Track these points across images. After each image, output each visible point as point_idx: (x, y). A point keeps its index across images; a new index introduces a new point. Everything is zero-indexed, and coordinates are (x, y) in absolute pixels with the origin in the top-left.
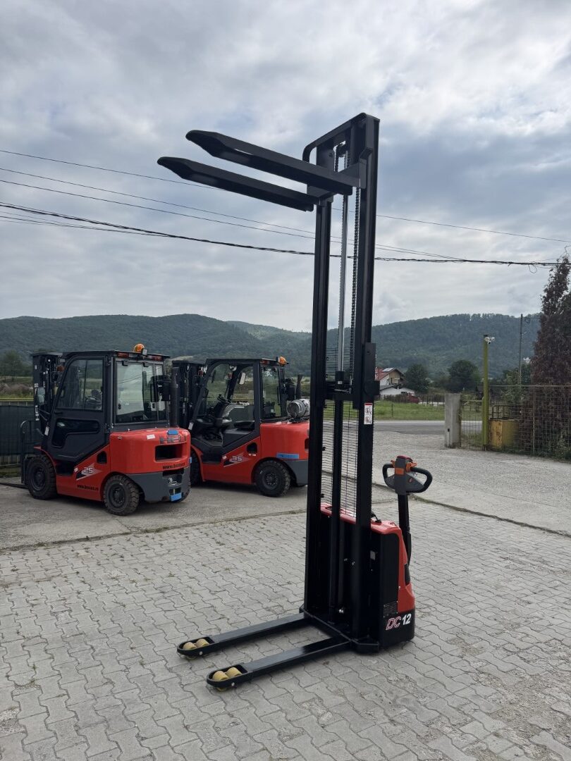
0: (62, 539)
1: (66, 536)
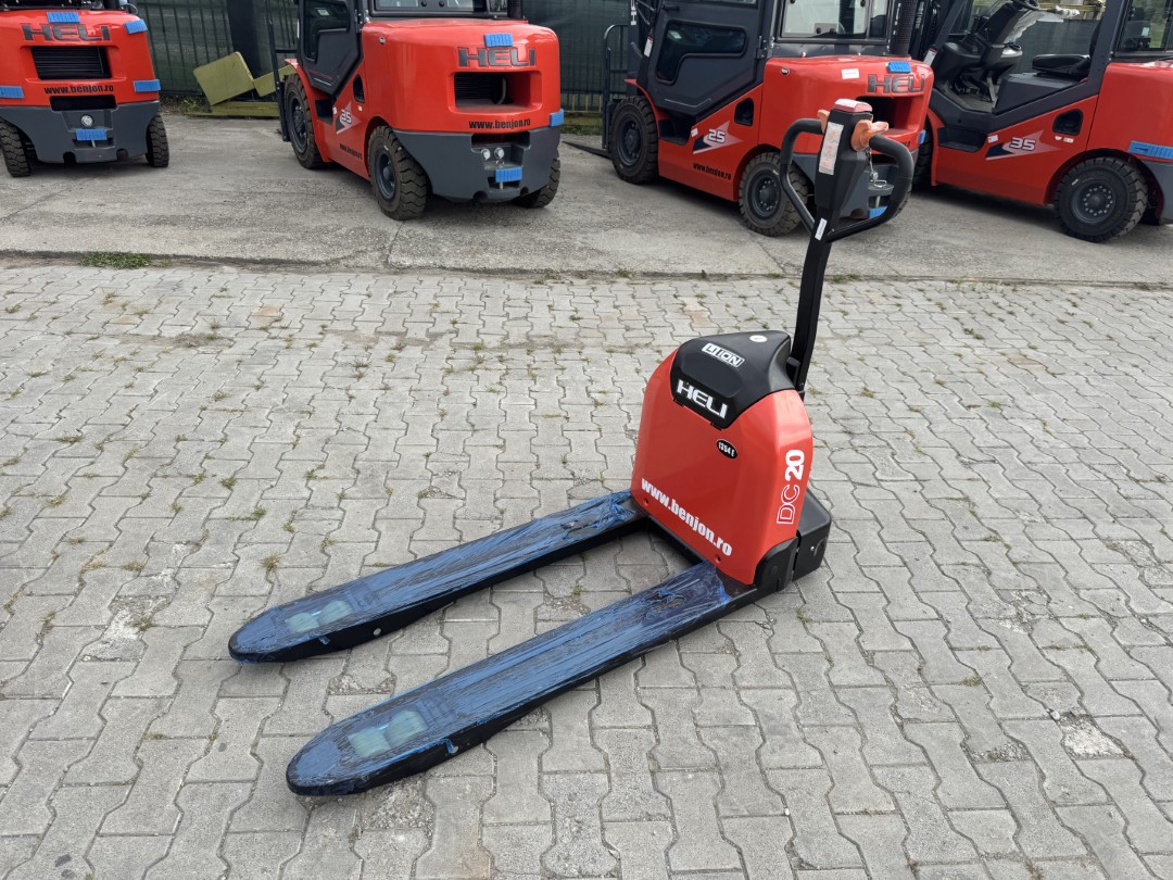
0: (659, 268)
1: (667, 263)
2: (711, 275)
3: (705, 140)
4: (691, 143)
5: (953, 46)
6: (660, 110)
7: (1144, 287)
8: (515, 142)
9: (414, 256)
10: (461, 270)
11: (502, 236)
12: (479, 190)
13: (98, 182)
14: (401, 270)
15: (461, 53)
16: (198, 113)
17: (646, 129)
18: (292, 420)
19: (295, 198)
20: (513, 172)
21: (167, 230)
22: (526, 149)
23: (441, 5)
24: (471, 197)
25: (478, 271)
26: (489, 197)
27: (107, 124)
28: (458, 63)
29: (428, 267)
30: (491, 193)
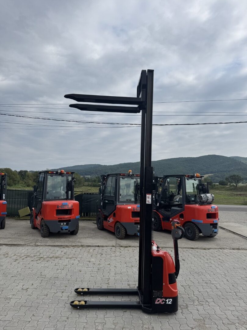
2: (100, 246)
3: (110, 221)
4: (108, 221)
5: (162, 202)
6: (104, 215)
7: (193, 248)
8: (68, 221)
9: (41, 243)
10: (49, 246)
11: (63, 240)
14: (38, 246)
15: (58, 206)
16: (17, 219)
17: (102, 219)
19: (26, 234)
20: (67, 227)
22: (70, 223)
23: (58, 198)
24: (57, 232)
25: (53, 246)
28: (57, 208)
29: (43, 245)
30: (62, 231)
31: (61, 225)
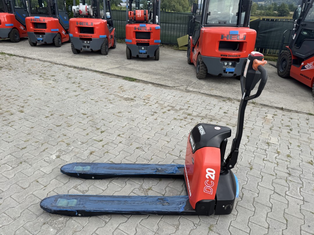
2: (285, 109)
3: (305, 67)
4: (301, 67)
6: (294, 56)
8: (235, 61)
9: (194, 88)
10: (204, 94)
11: (224, 86)
12: (221, 73)
13: (142, 62)
14: (188, 91)
15: (222, 36)
16: (176, 49)
17: (288, 61)
18: (128, 121)
19: (179, 70)
20: (233, 69)
21: (145, 74)
22: (237, 63)
23: (225, 23)
24: (218, 75)
25: (209, 95)
26: (223, 75)
27: (147, 50)
28: (221, 38)
29: (196, 92)
30: (224, 74)
31: (224, 65)
